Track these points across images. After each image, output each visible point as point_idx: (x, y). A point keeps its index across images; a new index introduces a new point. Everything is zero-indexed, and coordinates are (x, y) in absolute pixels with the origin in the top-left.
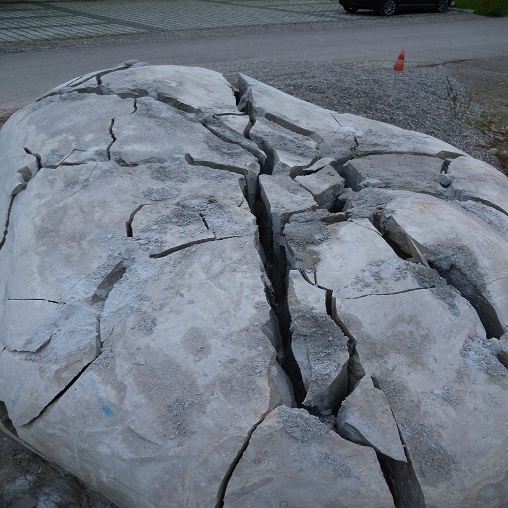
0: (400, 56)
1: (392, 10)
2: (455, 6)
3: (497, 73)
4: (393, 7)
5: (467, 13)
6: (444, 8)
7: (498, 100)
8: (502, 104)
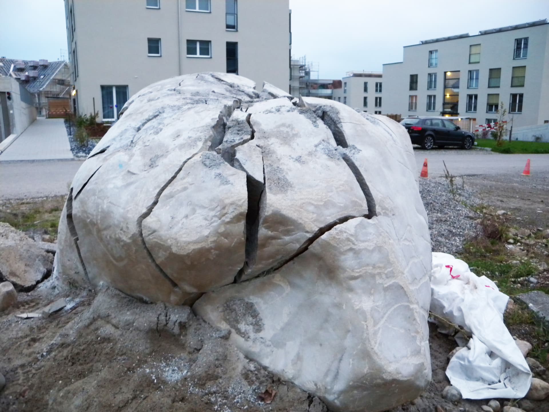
0: (424, 164)
1: (431, 144)
2: (478, 145)
3: (499, 183)
4: (431, 142)
5: (487, 150)
6: (469, 146)
7: (496, 198)
8: (498, 200)
